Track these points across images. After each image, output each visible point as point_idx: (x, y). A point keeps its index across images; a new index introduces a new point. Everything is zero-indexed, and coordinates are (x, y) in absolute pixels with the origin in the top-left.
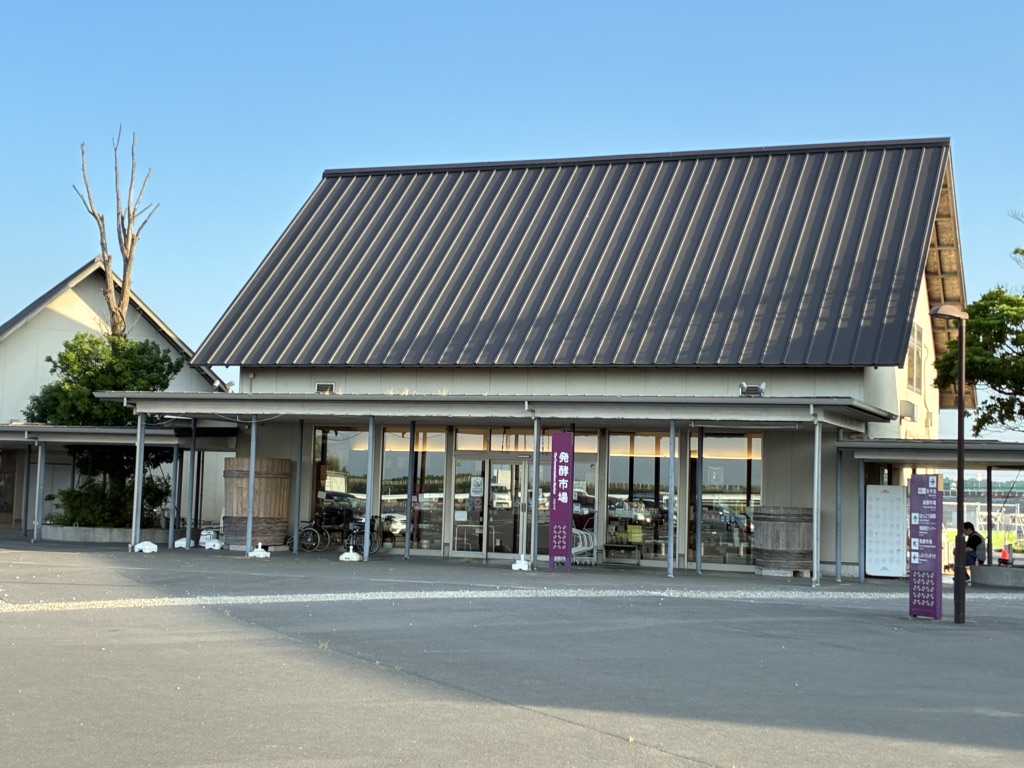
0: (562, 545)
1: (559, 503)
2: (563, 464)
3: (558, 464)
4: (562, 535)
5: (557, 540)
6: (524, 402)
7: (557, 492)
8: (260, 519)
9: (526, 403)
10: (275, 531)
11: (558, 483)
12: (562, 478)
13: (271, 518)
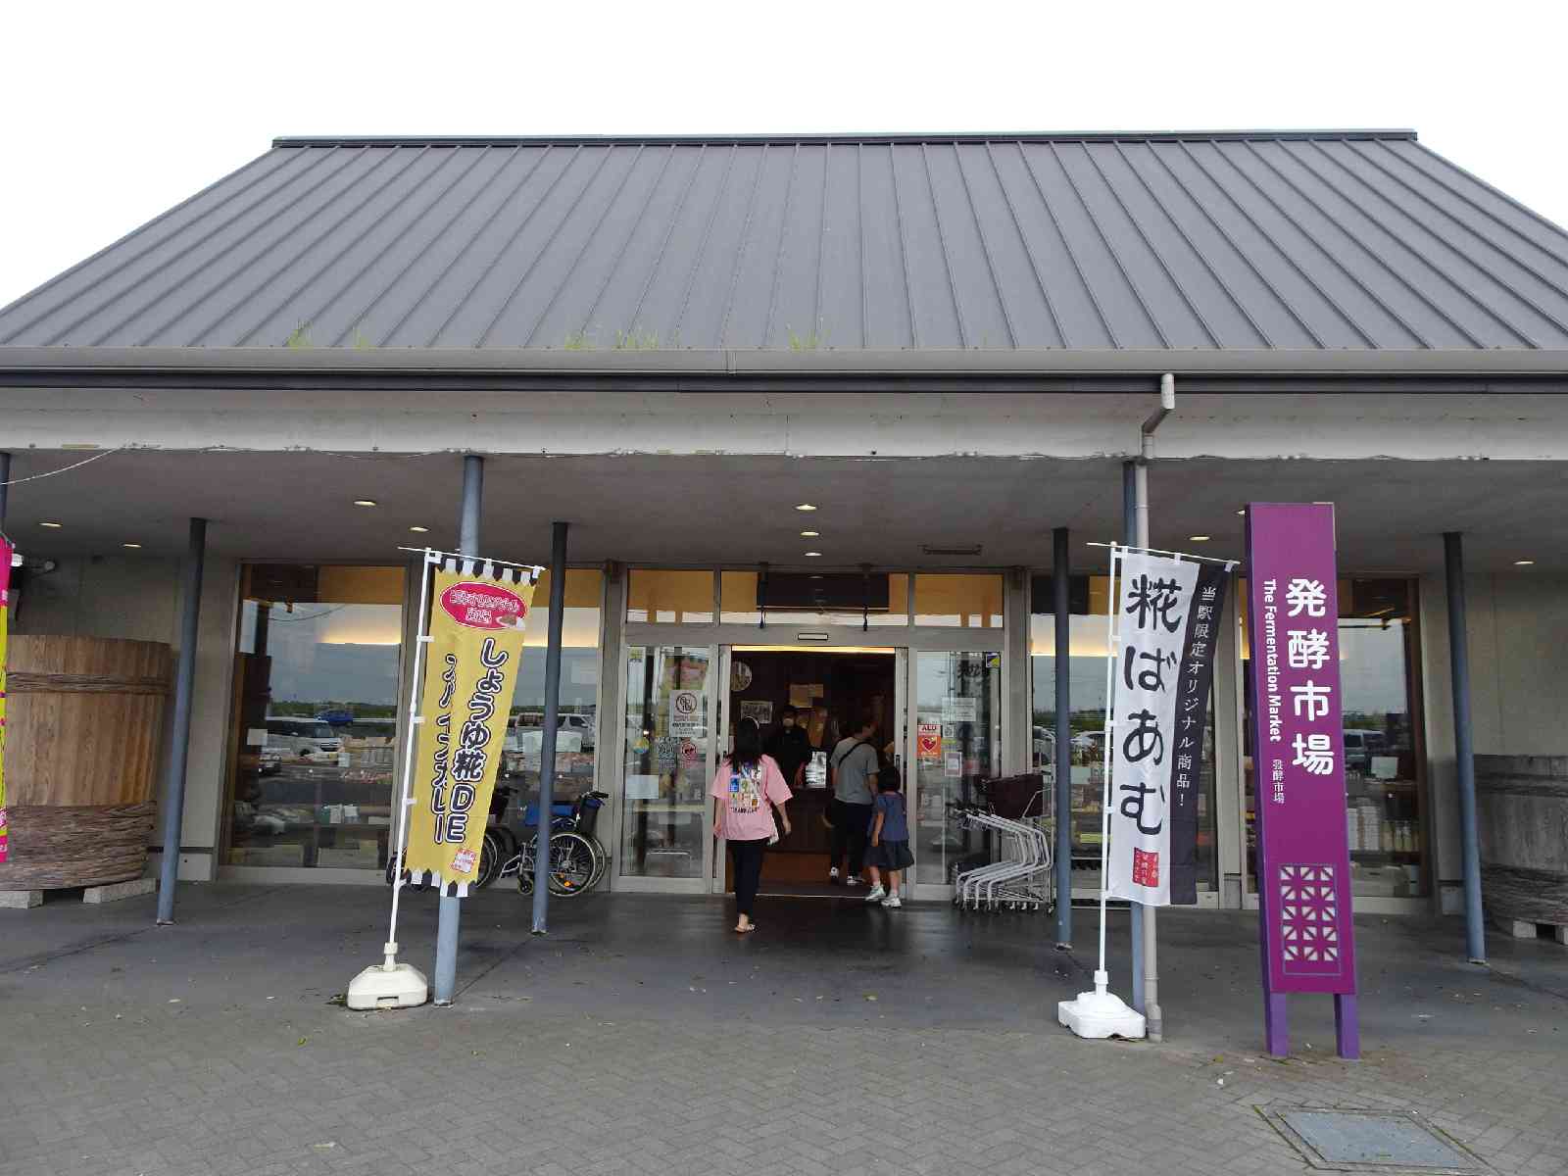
0: (1321, 944)
1: (1298, 777)
2: (1305, 622)
3: (1285, 624)
4: (1318, 903)
5: (1299, 923)
6: (1156, 380)
7: (1288, 735)
8: (59, 811)
9: (1169, 379)
10: (107, 844)
11: (1288, 699)
12: (1302, 676)
13: (98, 808)
